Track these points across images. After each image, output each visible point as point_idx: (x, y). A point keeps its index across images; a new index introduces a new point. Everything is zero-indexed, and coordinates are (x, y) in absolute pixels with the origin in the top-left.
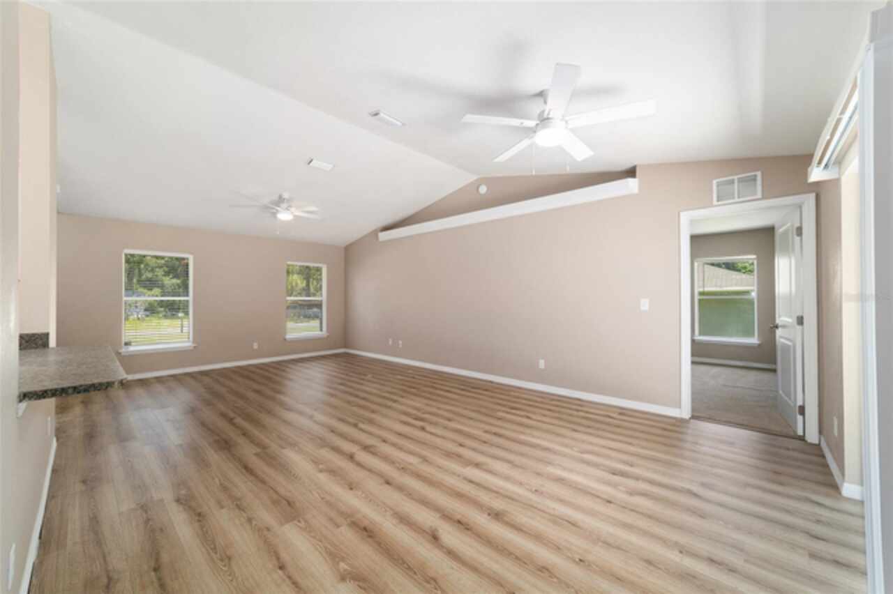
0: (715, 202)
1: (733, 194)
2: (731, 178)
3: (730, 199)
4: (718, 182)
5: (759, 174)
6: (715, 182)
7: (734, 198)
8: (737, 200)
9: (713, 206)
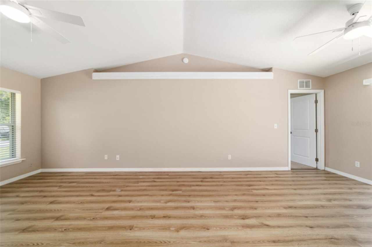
0: (299, 88)
1: (304, 86)
2: (303, 80)
3: (302, 88)
4: (300, 81)
5: (310, 80)
6: (299, 81)
7: (304, 87)
8: (305, 88)
9: (298, 89)
